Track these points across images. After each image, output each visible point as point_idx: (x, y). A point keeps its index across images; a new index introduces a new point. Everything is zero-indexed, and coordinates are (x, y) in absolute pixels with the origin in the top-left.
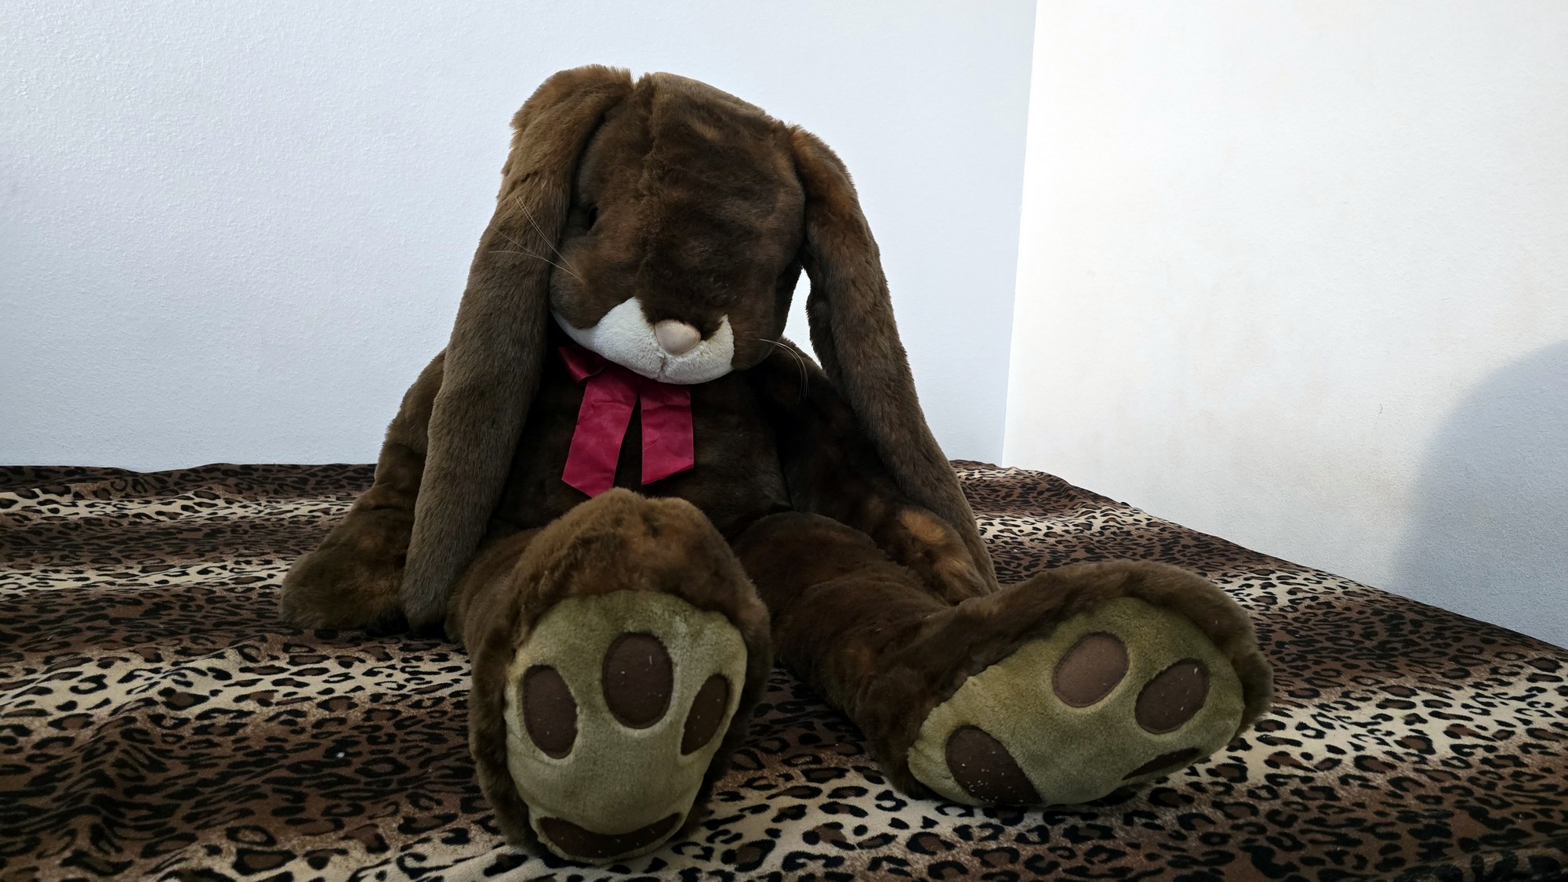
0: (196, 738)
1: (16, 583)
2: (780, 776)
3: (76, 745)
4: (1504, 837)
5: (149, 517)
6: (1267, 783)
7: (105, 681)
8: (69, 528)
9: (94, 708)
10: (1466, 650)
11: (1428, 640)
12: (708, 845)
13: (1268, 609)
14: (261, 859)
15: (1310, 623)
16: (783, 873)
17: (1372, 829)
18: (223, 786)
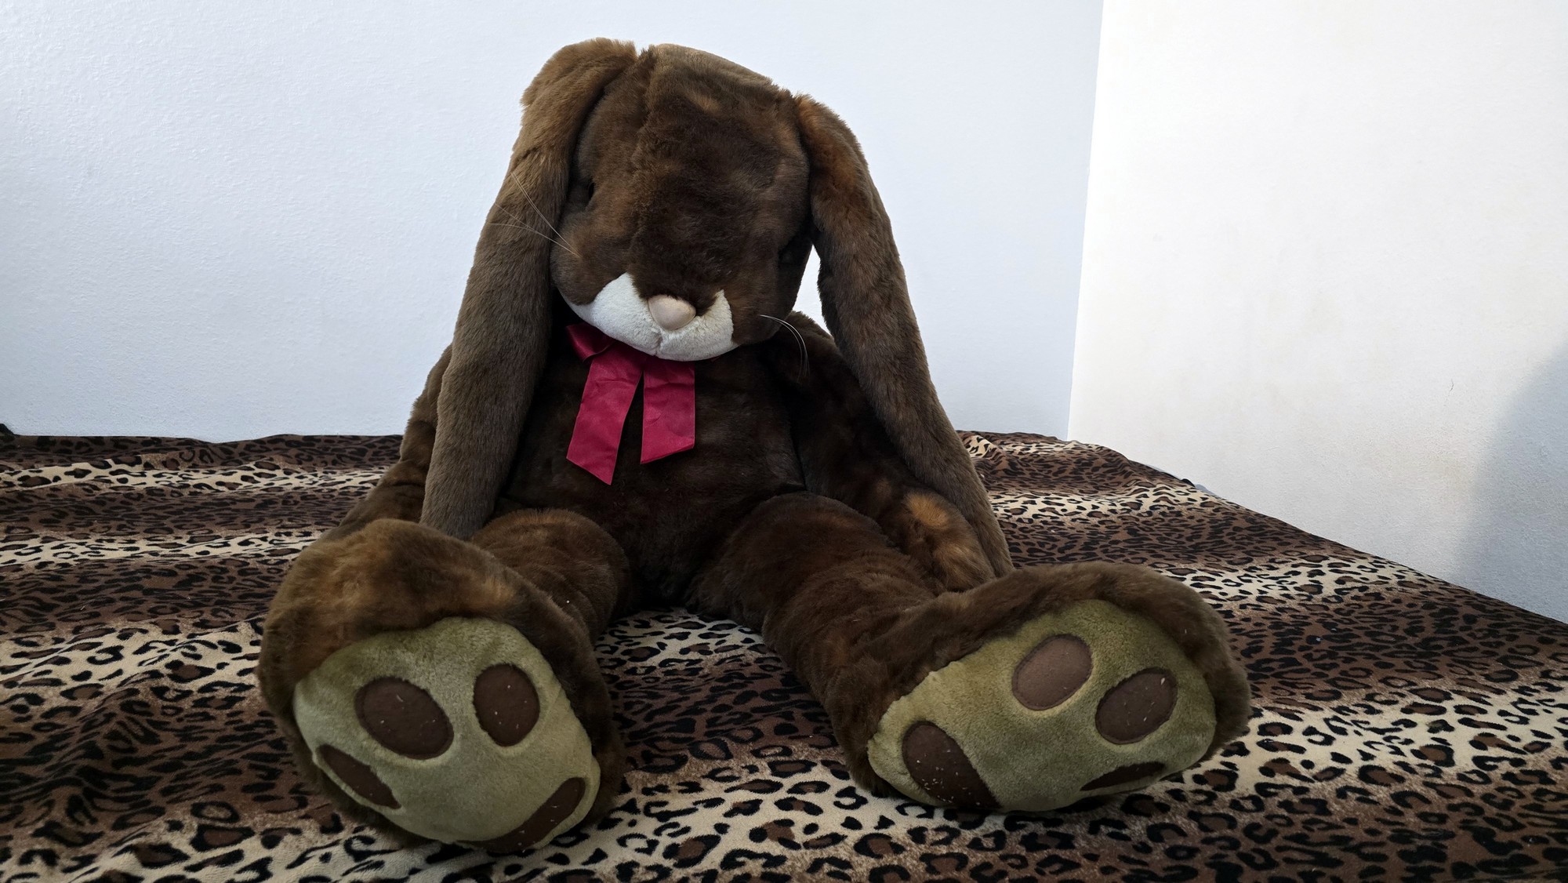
0: (194, 710)
1: (69, 553)
2: (746, 767)
3: (82, 714)
4: (1506, 863)
5: (209, 487)
6: (1255, 793)
7: (122, 652)
8: (132, 499)
9: (106, 678)
10: (1519, 650)
11: (1479, 638)
12: (655, 838)
13: (1310, 598)
14: (221, 835)
15: (1352, 617)
16: (720, 871)
17: (1357, 850)
18: (206, 760)
